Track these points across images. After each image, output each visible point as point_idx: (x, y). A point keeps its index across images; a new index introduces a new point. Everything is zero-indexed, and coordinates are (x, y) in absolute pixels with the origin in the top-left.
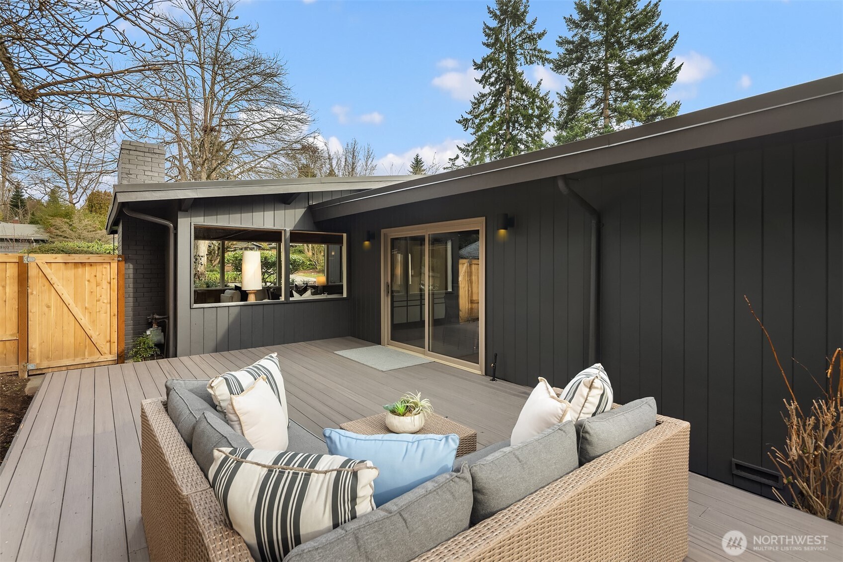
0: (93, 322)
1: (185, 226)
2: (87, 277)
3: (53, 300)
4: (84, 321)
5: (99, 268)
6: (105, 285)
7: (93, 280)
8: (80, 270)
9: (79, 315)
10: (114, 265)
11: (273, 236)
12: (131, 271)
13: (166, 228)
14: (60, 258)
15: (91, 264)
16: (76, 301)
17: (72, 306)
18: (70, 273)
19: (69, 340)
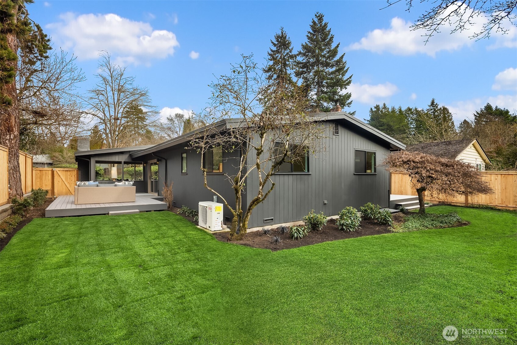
0: (70, 186)
1: (93, 161)
2: (69, 174)
3: (60, 180)
4: (68, 186)
5: (72, 172)
6: (73, 176)
7: (70, 175)
8: (67, 172)
9: (67, 184)
10: (76, 171)
11: (119, 163)
12: (80, 173)
13: (88, 161)
14: (62, 169)
15: (70, 171)
16: (66, 181)
17: (65, 182)
18: (64, 173)
19: (64, 191)
